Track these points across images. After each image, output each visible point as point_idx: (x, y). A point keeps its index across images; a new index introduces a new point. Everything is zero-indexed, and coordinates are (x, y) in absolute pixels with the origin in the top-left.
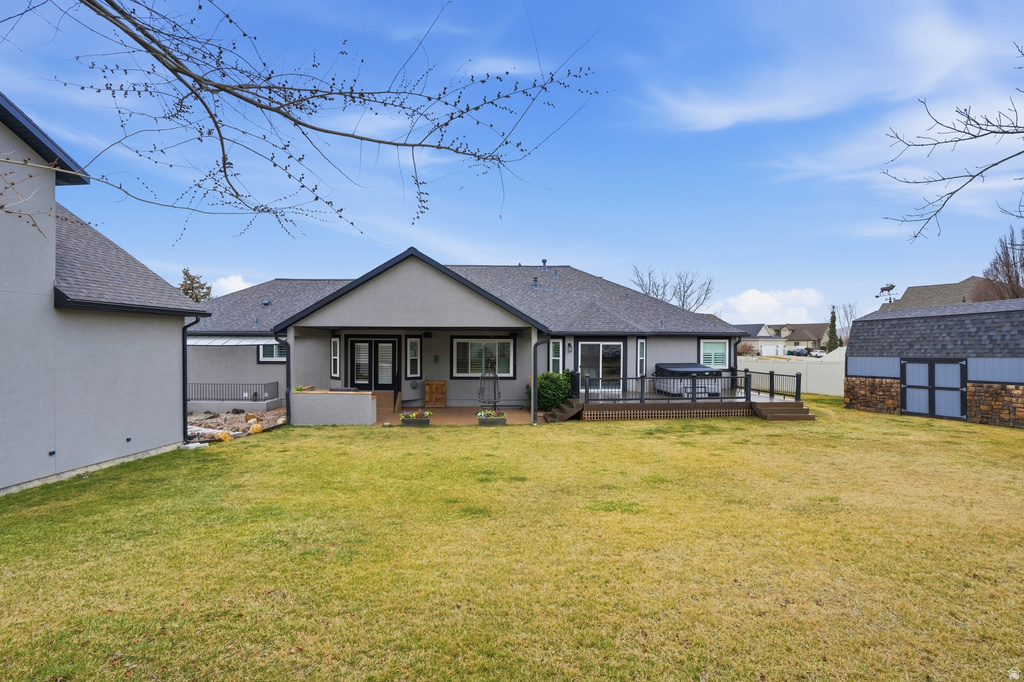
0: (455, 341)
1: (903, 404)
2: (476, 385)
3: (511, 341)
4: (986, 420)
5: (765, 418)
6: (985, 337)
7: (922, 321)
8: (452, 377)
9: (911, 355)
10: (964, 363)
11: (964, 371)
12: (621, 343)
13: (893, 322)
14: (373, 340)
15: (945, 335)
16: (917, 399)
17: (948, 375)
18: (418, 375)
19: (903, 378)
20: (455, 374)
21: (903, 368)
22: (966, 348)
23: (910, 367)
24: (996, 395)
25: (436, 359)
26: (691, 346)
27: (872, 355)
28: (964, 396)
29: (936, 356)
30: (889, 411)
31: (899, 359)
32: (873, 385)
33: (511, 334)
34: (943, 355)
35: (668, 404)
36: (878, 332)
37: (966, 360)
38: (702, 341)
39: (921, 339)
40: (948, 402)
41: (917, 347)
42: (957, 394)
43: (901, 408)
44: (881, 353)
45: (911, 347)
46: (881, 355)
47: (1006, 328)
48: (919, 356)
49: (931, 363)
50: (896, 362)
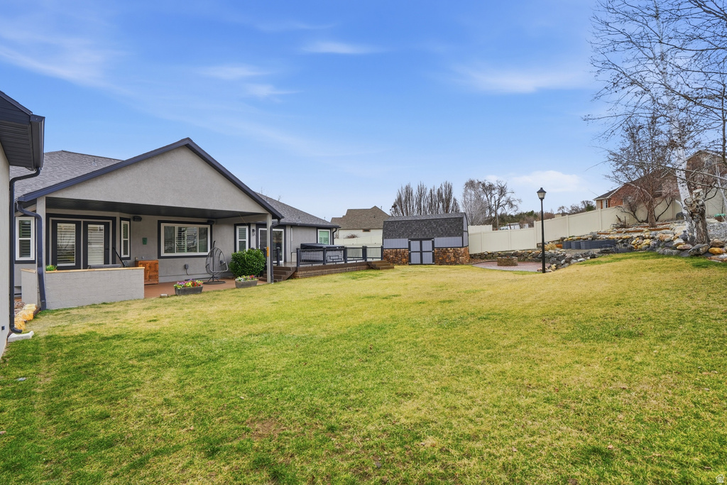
0: (163, 225)
1: (410, 261)
2: (182, 262)
3: (209, 227)
4: (441, 263)
5: (379, 269)
6: (439, 229)
7: (415, 222)
8: (160, 257)
9: (412, 237)
10: (433, 240)
11: (433, 242)
12: (283, 230)
14: (82, 220)
15: (425, 228)
16: (415, 257)
17: (427, 245)
18: (128, 256)
19: (409, 249)
20: (163, 254)
21: (409, 243)
22: (433, 234)
23: (412, 242)
24: (444, 253)
25: (145, 241)
26: (313, 232)
27: (395, 238)
28: (433, 254)
29: (423, 237)
30: (404, 264)
31: (407, 239)
32: (396, 253)
33: (208, 221)
34: (425, 237)
35: (312, 267)
36: (397, 227)
37: (434, 238)
38: (319, 230)
39: (416, 230)
40: (428, 257)
41: (414, 233)
42: (431, 253)
43: (409, 262)
45: (412, 233)
46: (400, 238)
47: (446, 225)
48: (416, 237)
49: (421, 240)
50: (406, 241)
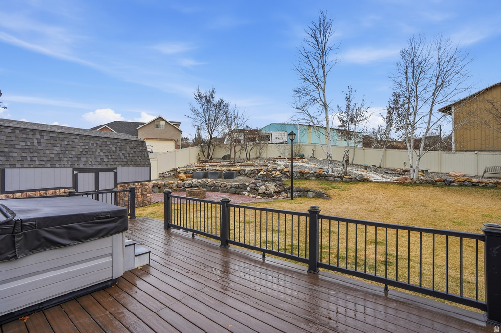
6: (121, 154)
7: (78, 137)
9: (82, 166)
10: (116, 171)
11: (115, 176)
13: (52, 135)
15: (99, 151)
17: (106, 180)
19: (76, 188)
21: (75, 178)
23: (81, 176)
27: (42, 166)
29: (100, 166)
31: (71, 169)
34: (103, 166)
36: (39, 143)
37: (117, 169)
39: (84, 153)
41: (83, 159)
44: (53, 163)
45: (79, 159)
46: (53, 166)
47: (128, 149)
48: (88, 166)
49: (97, 172)
50: (69, 171)
